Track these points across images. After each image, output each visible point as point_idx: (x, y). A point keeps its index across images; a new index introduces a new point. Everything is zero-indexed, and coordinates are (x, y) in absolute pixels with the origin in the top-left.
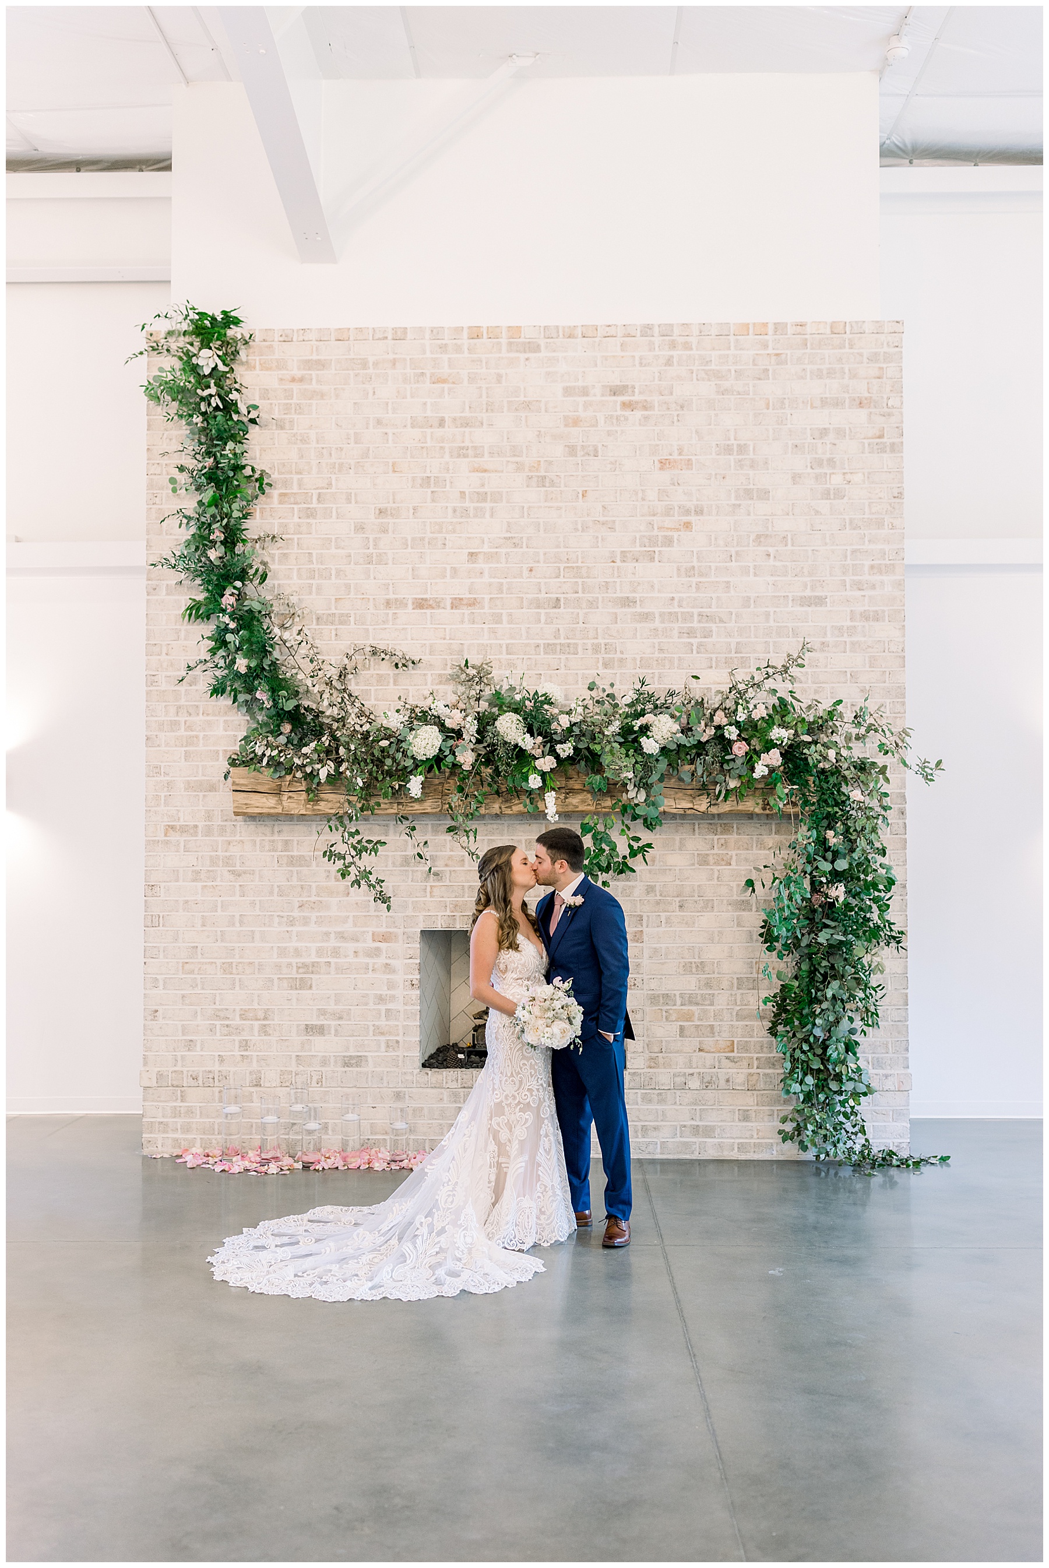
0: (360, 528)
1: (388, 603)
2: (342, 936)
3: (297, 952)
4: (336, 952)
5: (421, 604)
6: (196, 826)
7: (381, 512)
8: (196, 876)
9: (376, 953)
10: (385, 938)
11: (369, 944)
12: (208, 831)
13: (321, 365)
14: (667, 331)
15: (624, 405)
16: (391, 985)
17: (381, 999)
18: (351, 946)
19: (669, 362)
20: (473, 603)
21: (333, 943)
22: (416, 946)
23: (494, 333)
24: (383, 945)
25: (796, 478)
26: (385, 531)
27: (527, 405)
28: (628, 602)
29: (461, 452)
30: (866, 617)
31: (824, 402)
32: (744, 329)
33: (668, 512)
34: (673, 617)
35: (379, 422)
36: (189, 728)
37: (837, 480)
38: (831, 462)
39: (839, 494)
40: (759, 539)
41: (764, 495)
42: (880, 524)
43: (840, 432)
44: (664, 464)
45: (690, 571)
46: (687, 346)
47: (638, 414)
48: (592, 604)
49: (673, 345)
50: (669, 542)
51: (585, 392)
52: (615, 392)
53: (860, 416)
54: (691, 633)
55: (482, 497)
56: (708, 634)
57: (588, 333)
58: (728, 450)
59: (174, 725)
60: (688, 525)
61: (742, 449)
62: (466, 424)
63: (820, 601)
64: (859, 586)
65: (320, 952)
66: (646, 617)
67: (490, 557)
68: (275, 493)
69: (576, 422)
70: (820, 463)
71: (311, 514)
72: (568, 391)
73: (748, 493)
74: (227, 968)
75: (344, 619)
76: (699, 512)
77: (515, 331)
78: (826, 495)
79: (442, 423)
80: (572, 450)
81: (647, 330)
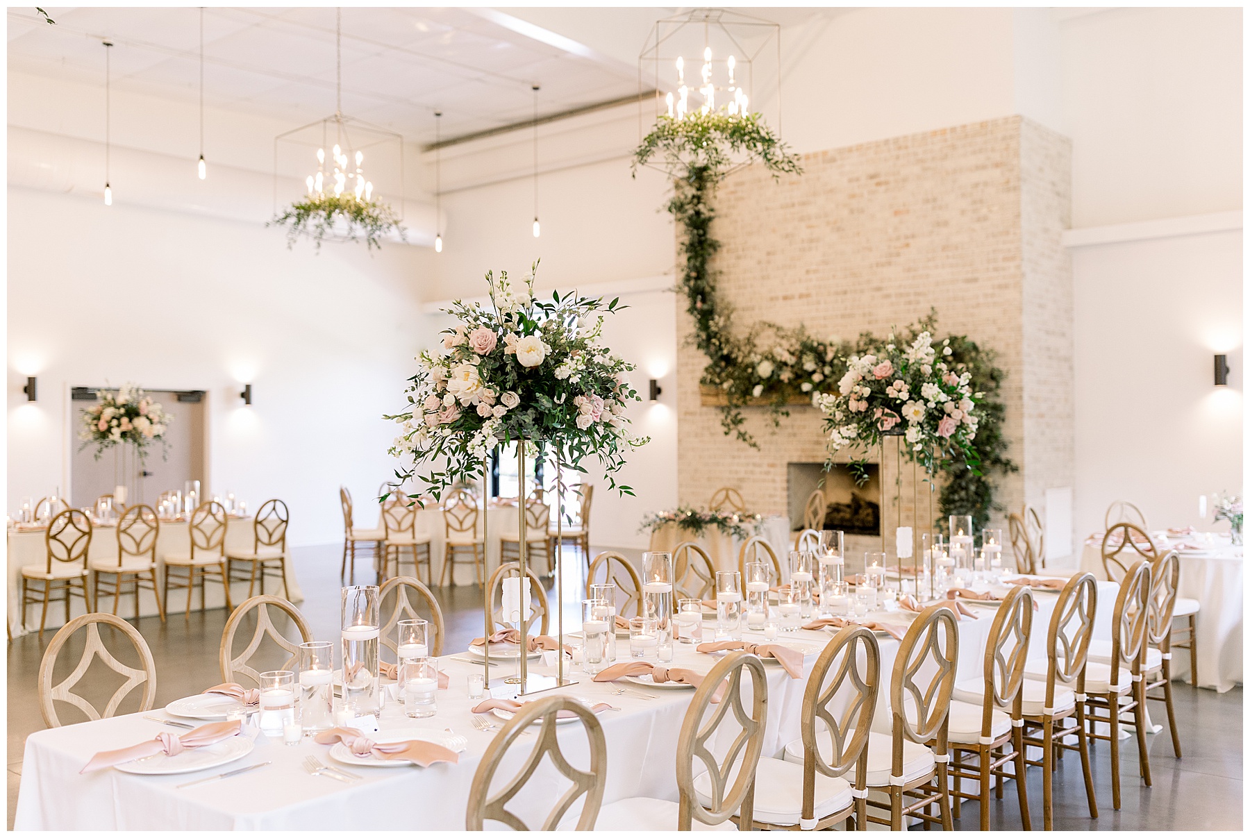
0: (759, 262)
1: (772, 299)
2: (755, 465)
3: (737, 472)
4: (752, 472)
5: (785, 298)
6: (697, 411)
7: (769, 254)
8: (696, 435)
9: (767, 473)
10: (772, 465)
11: (765, 468)
12: (702, 413)
13: (742, 184)
14: (896, 141)
15: (878, 184)
16: (775, 489)
17: (771, 496)
18: (757, 470)
19: (898, 158)
20: (808, 295)
21: (751, 468)
22: (785, 470)
23: (815, 155)
24: (772, 470)
25: (963, 212)
26: (769, 262)
27: (831, 191)
28: (879, 289)
29: (802, 219)
30: (1000, 287)
31: (979, 168)
32: (934, 133)
33: (898, 238)
34: (901, 295)
35: (767, 209)
36: (693, 365)
37: (984, 211)
38: (981, 201)
39: (985, 219)
40: (944, 248)
41: (946, 224)
42: (1007, 233)
43: (986, 184)
44: (896, 213)
45: (909, 270)
46: (906, 147)
47: (883, 188)
48: (862, 291)
49: (900, 148)
50: (898, 255)
51: (858, 179)
52: (872, 177)
53: (996, 173)
54: (910, 303)
55: (811, 241)
56: (918, 302)
57: (859, 148)
58: (927, 201)
59: (687, 364)
60: (907, 245)
61: (935, 200)
62: (803, 204)
63: (975, 280)
64: (996, 269)
65: (746, 472)
66: (888, 296)
67: (816, 271)
68: (725, 249)
69: (853, 196)
70: (974, 202)
71: (738, 258)
72: (850, 181)
73: (938, 224)
74: (709, 479)
75: (753, 309)
76: (913, 236)
77: (825, 153)
78: (979, 220)
79: (793, 205)
80: (852, 212)
81: (887, 142)
